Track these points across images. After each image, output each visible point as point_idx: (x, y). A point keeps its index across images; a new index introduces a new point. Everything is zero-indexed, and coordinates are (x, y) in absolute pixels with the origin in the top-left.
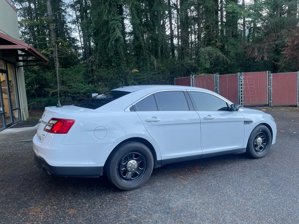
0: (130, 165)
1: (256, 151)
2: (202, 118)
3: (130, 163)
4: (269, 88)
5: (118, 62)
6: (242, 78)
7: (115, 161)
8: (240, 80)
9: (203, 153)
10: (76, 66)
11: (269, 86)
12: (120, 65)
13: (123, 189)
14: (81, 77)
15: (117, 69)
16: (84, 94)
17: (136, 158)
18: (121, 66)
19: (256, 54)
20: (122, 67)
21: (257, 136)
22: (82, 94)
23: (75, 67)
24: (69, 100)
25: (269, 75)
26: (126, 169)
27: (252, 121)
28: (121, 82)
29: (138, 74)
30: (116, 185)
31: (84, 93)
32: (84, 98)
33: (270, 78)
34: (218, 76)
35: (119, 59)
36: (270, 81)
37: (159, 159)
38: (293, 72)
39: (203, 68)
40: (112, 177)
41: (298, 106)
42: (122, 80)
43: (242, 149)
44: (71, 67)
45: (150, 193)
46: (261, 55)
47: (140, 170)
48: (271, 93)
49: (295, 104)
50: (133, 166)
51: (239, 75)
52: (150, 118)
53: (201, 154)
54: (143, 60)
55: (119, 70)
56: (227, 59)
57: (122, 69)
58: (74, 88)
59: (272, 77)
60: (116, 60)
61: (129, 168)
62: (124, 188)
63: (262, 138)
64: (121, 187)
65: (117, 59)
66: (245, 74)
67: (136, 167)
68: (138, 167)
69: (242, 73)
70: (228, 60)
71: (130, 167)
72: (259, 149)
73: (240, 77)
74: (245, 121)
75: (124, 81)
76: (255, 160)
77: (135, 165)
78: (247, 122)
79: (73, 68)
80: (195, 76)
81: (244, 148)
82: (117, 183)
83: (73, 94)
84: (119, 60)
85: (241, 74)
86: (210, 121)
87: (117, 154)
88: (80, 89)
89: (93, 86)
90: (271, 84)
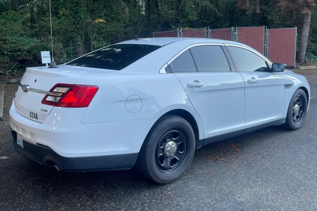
0: (169, 148)
1: (294, 121)
2: (246, 80)
3: (169, 145)
4: (265, 46)
5: (74, 9)
6: (236, 34)
7: (153, 144)
8: (234, 36)
9: (247, 127)
10: (10, 12)
11: (265, 44)
12: (77, 12)
13: (162, 183)
14: (19, 28)
15: (74, 17)
16: (29, 52)
17: (175, 138)
18: (79, 13)
19: (248, 5)
20: (80, 15)
21: (295, 103)
22: (25, 52)
23: (8, 13)
24: (6, 61)
25: (265, 31)
26: (164, 155)
27: (292, 85)
28: (79, 36)
29: (102, 25)
30: (154, 178)
31: (28, 50)
32: (28, 58)
33: (266, 34)
34: (210, 30)
35: (77, 3)
36: (267, 38)
37: (201, 137)
38: (291, 28)
39: (186, 21)
40: (148, 167)
41: (295, 67)
42: (81, 33)
43: (282, 119)
44: (2, 13)
45: (198, 184)
46: (253, 7)
47: (180, 154)
48: (267, 52)
49: (292, 66)
50: (172, 150)
51: (233, 30)
52: (191, 82)
53: (245, 128)
54: (106, 6)
55: (77, 20)
56: (215, 11)
57: (81, 18)
58: (12, 43)
59: (268, 34)
60: (72, 6)
61: (168, 153)
62: (163, 181)
63: (299, 105)
64: (160, 180)
65: (74, 4)
66: (240, 29)
67: (175, 150)
68: (177, 150)
69: (237, 28)
70: (217, 11)
71: (169, 151)
72: (296, 119)
73: (235, 33)
74: (285, 85)
75: (83, 35)
76: (292, 132)
77: (174, 147)
78: (287, 86)
79: (5, 14)
80: (184, 30)
81: (284, 118)
82: (155, 175)
83: (10, 52)
84: (77, 6)
85: (235, 29)
86: (254, 85)
87: (154, 135)
88: (21, 45)
89: (39, 40)
90: (267, 42)
